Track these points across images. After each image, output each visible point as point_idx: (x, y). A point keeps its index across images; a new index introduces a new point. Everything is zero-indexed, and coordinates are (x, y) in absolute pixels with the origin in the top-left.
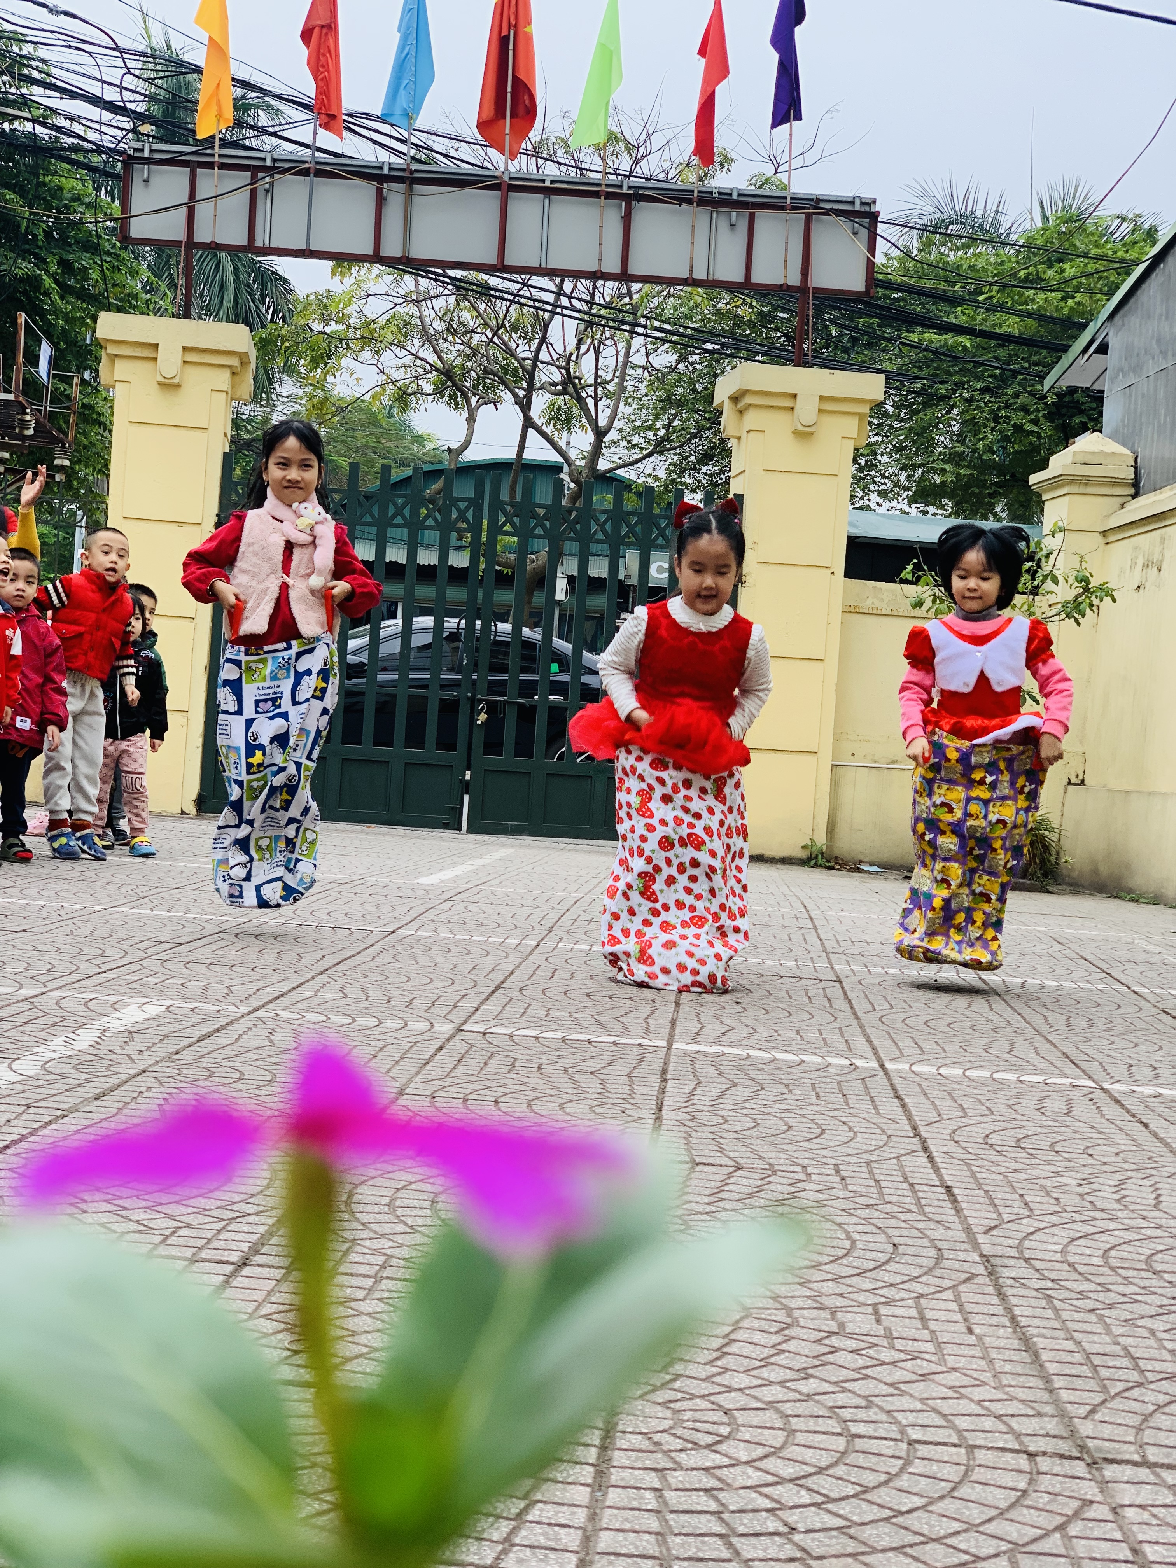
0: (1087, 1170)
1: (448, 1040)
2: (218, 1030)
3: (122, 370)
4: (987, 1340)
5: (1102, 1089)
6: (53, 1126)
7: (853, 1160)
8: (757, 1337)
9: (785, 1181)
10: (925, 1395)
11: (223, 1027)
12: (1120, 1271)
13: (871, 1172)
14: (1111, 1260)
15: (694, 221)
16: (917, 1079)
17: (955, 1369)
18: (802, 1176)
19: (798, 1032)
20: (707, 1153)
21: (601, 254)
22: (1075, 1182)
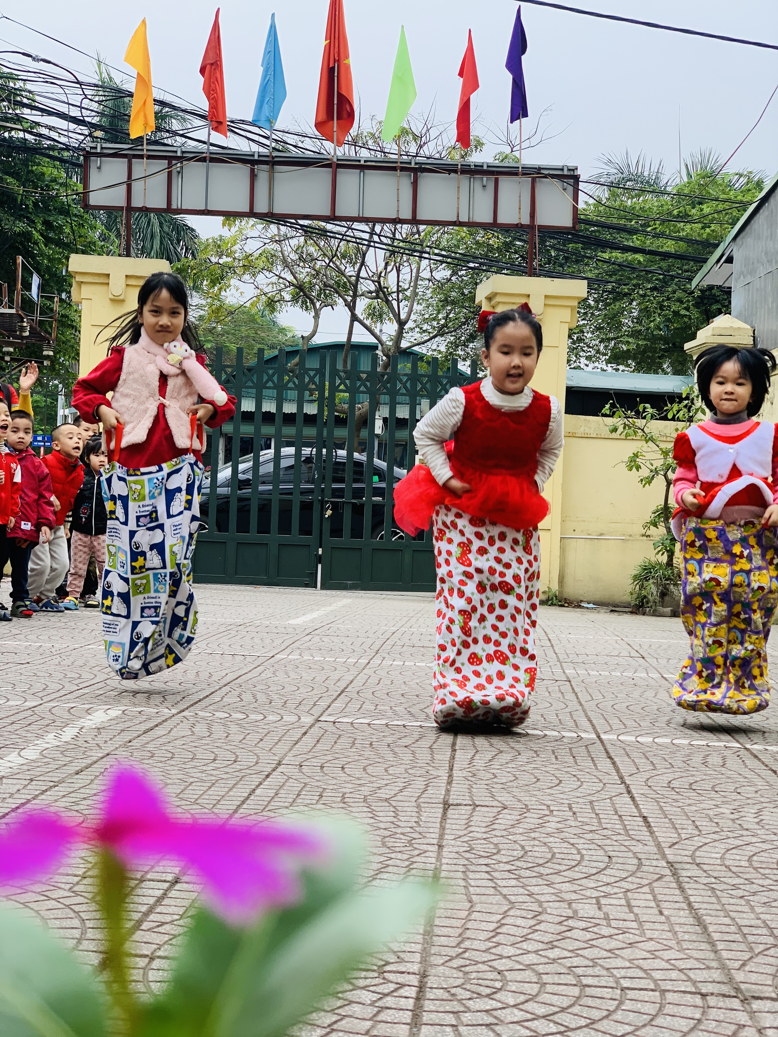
0: (737, 803)
1: (310, 727)
2: (157, 726)
3: (86, 291)
4: (672, 919)
5: (746, 748)
6: (48, 793)
7: (580, 800)
8: (519, 922)
9: (536, 816)
10: (631, 957)
11: (160, 724)
12: (760, 870)
13: (593, 808)
14: (754, 863)
15: (459, 184)
16: (623, 745)
17: (651, 939)
18: (547, 812)
19: (542, 716)
20: (483, 798)
21: (398, 207)
22: (728, 812)
